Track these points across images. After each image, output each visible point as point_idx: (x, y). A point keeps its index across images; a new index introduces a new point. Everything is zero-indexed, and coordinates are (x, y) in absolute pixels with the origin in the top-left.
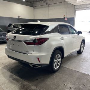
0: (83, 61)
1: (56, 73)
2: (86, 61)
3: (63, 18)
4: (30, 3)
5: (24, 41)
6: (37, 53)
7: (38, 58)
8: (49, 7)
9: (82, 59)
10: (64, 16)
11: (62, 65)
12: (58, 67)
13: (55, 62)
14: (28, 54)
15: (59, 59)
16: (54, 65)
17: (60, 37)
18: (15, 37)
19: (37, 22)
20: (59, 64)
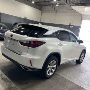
0: (79, 72)
1: (49, 80)
2: (83, 72)
3: (69, 25)
4: (39, 6)
5: (20, 41)
6: (31, 55)
7: (31, 61)
8: (56, 12)
9: (80, 69)
10: (70, 23)
11: (56, 72)
12: (51, 74)
13: (48, 68)
14: (21, 55)
15: (54, 65)
16: (48, 71)
17: (58, 43)
18: (12, 36)
19: (38, 24)
20: (53, 71)
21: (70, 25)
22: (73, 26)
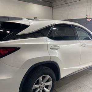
4: (48, 3)
8: (69, 6)
20: (48, 91)
21: (87, 18)
22: (91, 18)
